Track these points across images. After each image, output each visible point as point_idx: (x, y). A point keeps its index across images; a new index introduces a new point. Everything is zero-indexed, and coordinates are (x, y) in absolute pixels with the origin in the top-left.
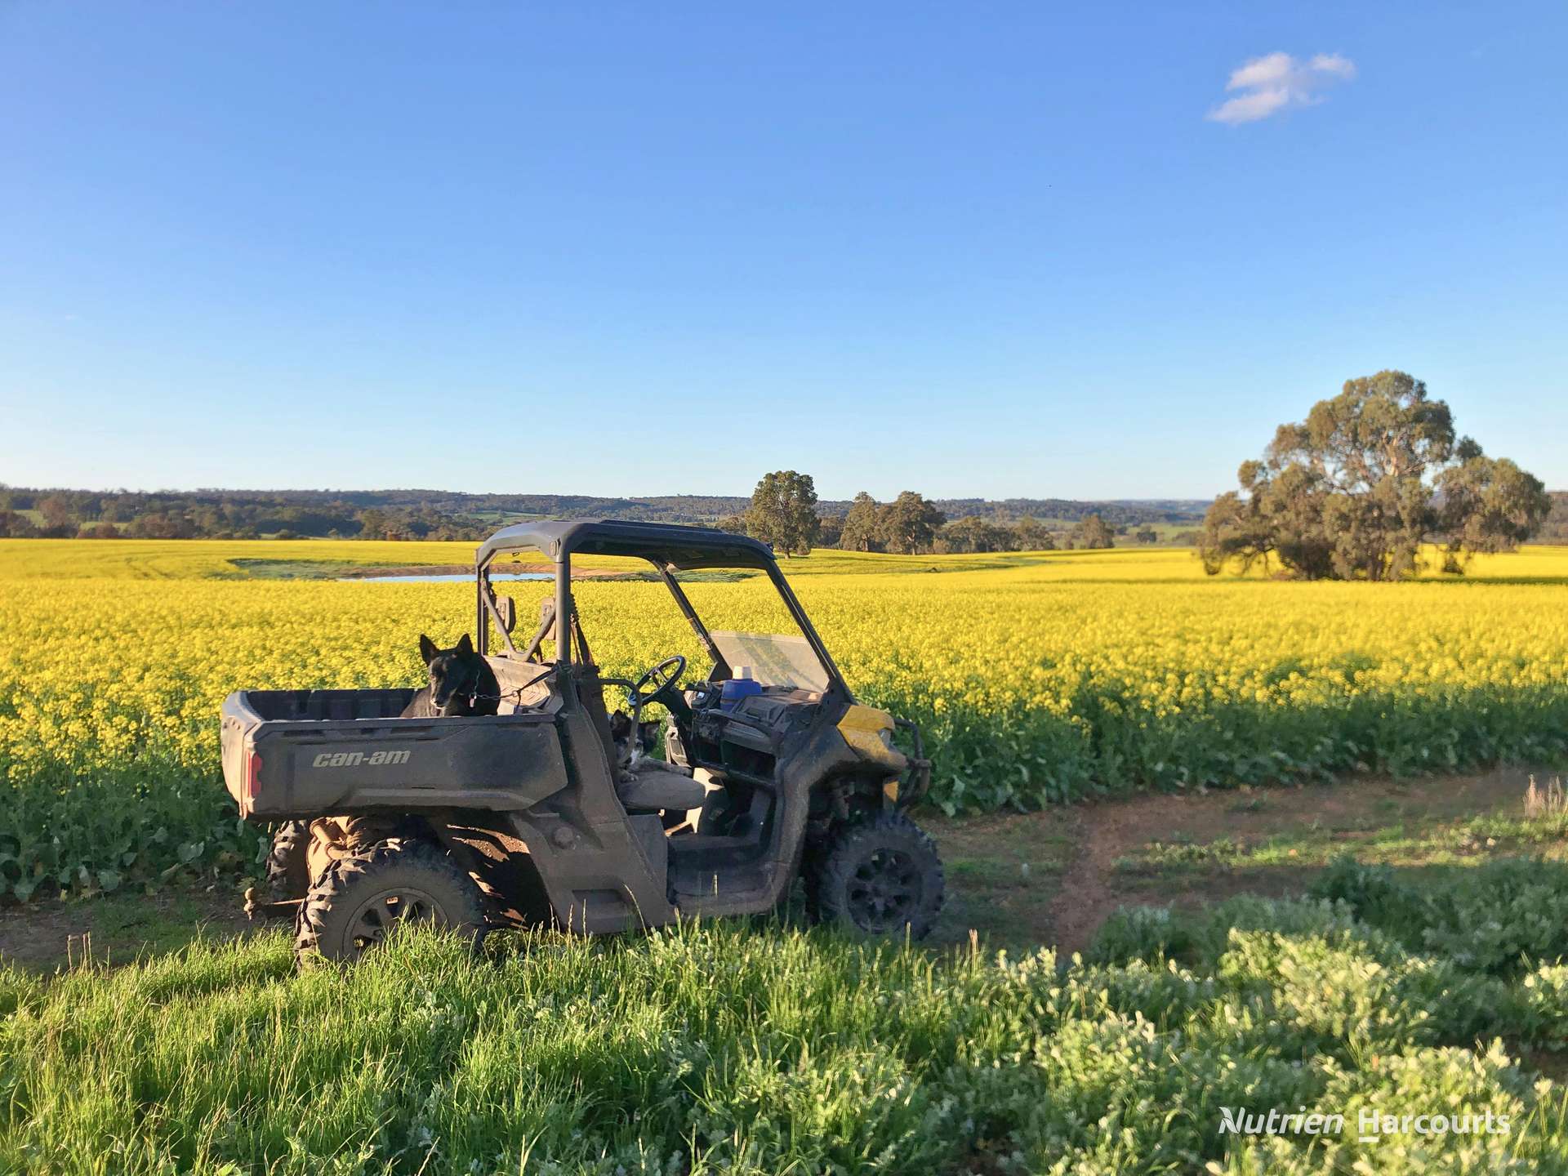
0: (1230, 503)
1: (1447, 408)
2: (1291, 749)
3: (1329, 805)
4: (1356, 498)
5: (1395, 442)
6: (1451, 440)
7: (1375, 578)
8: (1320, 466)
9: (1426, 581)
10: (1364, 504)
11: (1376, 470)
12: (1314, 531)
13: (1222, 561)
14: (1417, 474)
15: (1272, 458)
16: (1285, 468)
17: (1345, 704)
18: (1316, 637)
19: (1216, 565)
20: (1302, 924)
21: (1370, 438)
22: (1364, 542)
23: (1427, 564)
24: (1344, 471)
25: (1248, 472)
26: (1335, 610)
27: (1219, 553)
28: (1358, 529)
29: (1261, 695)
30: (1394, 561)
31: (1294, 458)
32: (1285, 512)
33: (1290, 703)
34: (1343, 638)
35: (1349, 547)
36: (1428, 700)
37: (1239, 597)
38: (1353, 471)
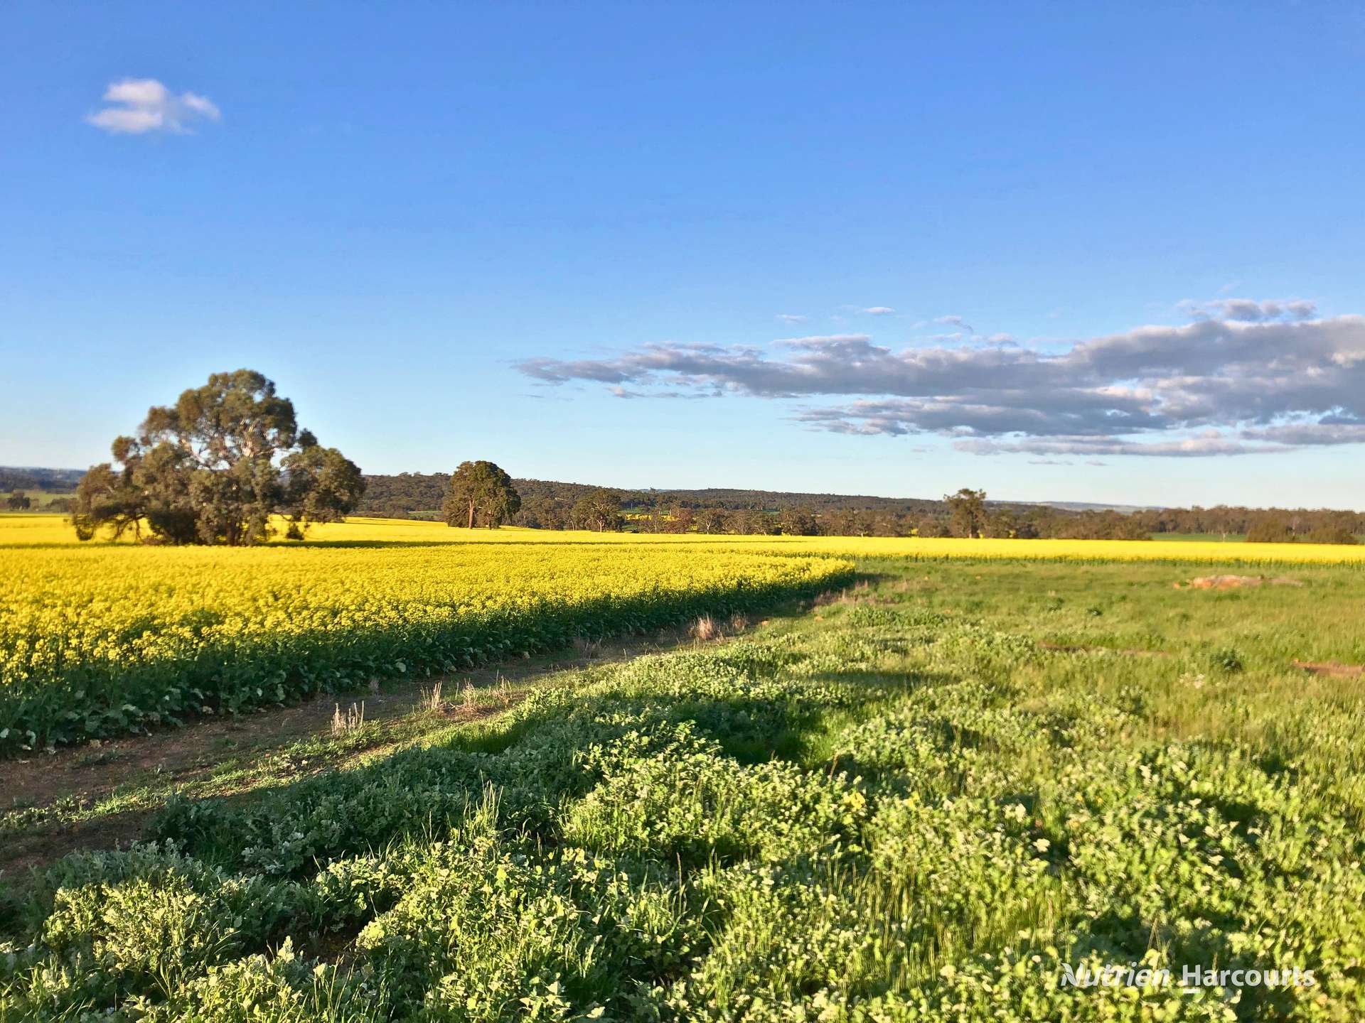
0: (104, 473)
1: (290, 405)
2: (141, 702)
3: (175, 748)
4: (219, 475)
5: (251, 429)
6: (294, 430)
7: (233, 543)
8: (187, 445)
9: (274, 545)
10: (224, 479)
11: (235, 451)
12: (181, 501)
13: (94, 528)
14: (268, 456)
15: (144, 435)
16: (156, 445)
17: (194, 656)
18: (170, 596)
19: (89, 530)
20: (128, 870)
21: (230, 424)
22: (224, 512)
23: (275, 531)
24: (209, 451)
25: (121, 448)
26: (195, 571)
27: (92, 520)
28: (219, 500)
29: (113, 654)
30: (248, 528)
31: (164, 437)
32: (155, 484)
33: (140, 657)
34: (195, 597)
35: (211, 516)
36: (263, 647)
37: (108, 560)
38: (215, 451)
